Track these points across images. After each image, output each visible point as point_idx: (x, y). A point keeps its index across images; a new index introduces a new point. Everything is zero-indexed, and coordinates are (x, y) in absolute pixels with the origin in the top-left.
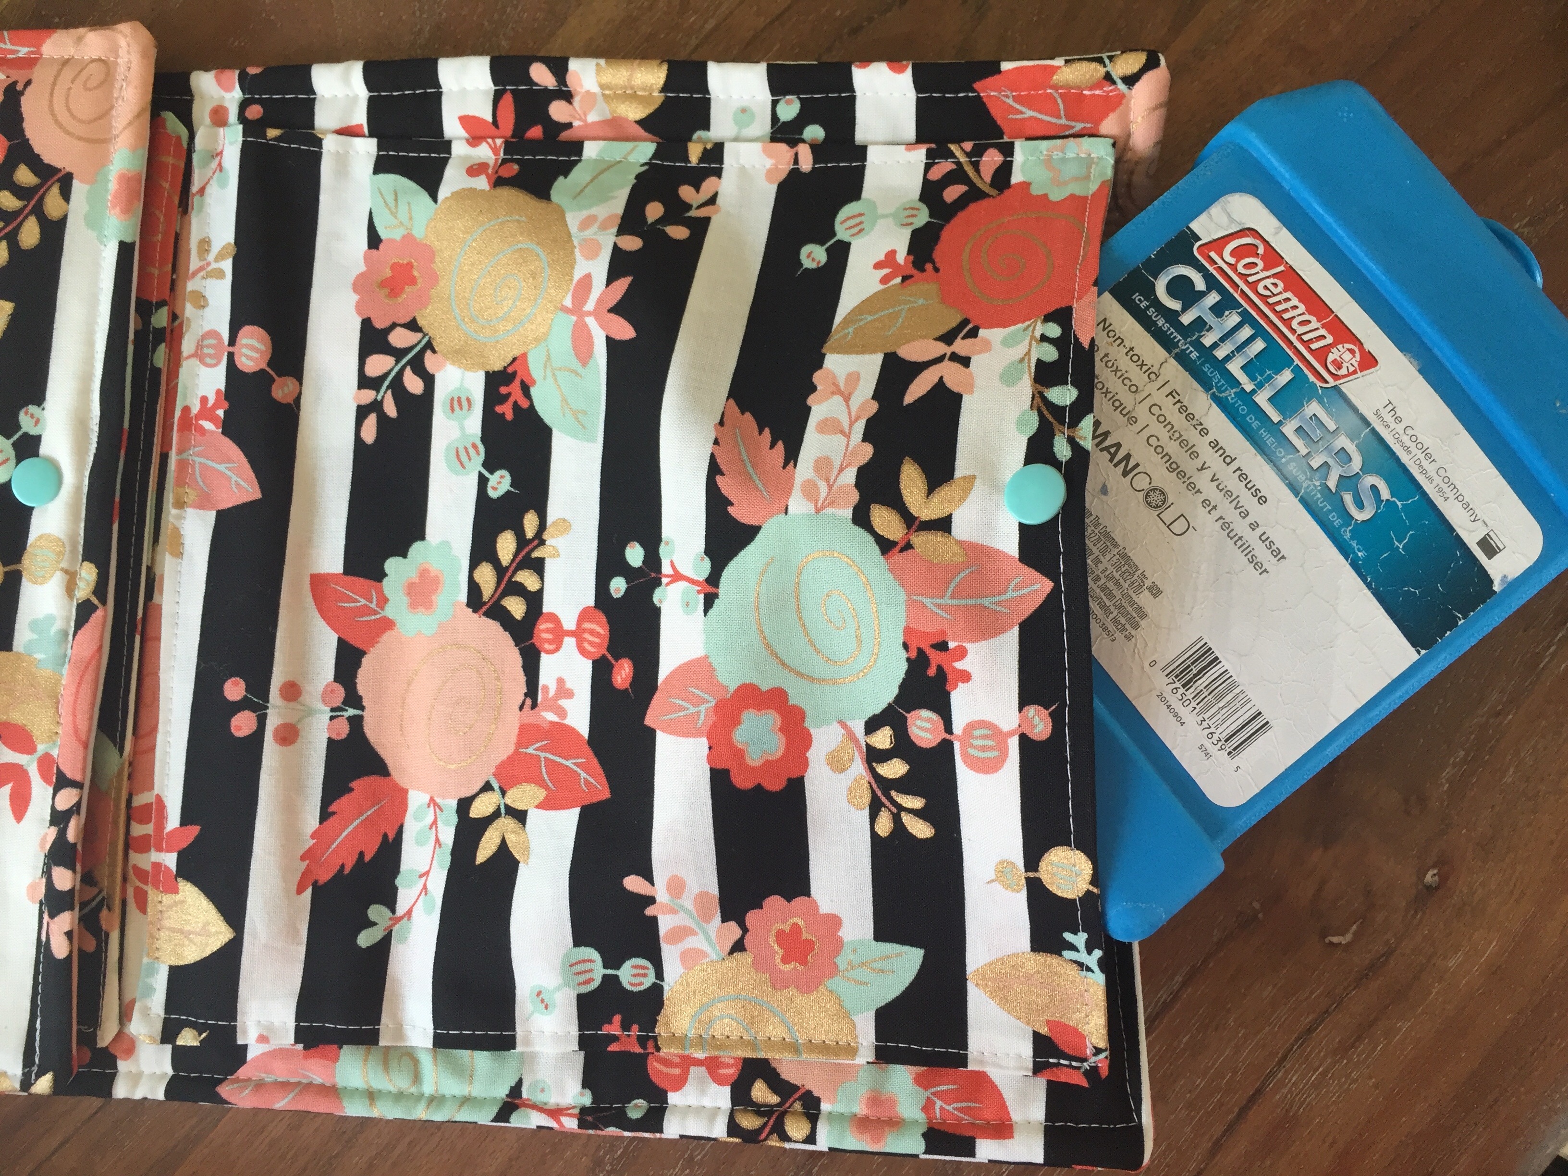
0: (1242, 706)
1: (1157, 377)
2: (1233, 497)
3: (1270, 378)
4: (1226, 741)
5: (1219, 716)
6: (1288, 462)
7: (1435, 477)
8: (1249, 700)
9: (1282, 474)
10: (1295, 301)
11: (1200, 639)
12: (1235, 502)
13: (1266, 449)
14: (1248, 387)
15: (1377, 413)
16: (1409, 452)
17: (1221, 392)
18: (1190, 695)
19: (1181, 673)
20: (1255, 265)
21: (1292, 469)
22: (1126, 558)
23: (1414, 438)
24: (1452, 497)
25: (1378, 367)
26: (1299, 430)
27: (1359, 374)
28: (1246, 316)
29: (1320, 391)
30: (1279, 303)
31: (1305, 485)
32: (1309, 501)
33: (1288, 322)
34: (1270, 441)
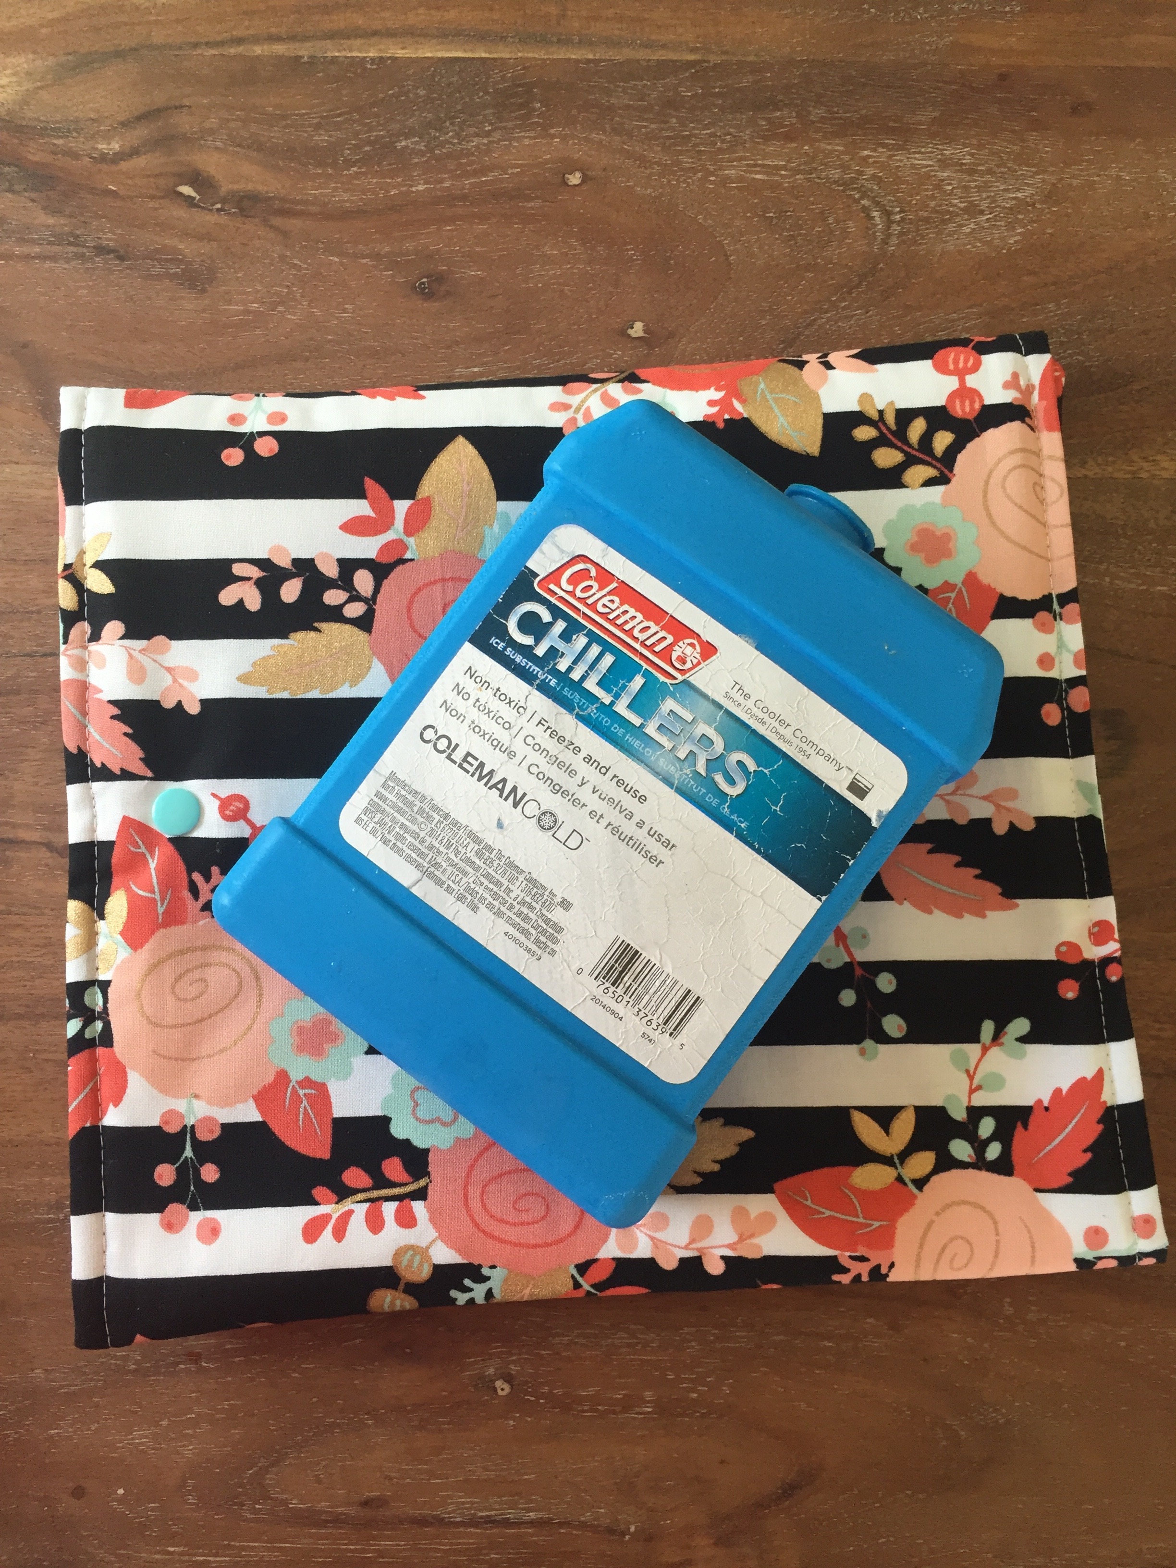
0: (672, 989)
1: (525, 709)
2: (616, 802)
3: (624, 687)
4: (665, 1024)
5: (653, 1003)
6: (657, 759)
7: (794, 740)
8: (676, 982)
9: (653, 769)
10: (632, 612)
11: (618, 938)
12: (618, 808)
13: (634, 752)
14: (607, 699)
15: (727, 696)
16: (764, 723)
17: (583, 711)
18: (620, 991)
19: (607, 973)
20: (590, 587)
21: (663, 764)
22: (532, 881)
23: (766, 710)
24: (813, 753)
25: (718, 654)
26: (661, 727)
27: (703, 665)
28: (590, 635)
29: (672, 689)
30: (618, 617)
31: (677, 776)
32: (684, 788)
33: (629, 633)
34: (637, 744)
